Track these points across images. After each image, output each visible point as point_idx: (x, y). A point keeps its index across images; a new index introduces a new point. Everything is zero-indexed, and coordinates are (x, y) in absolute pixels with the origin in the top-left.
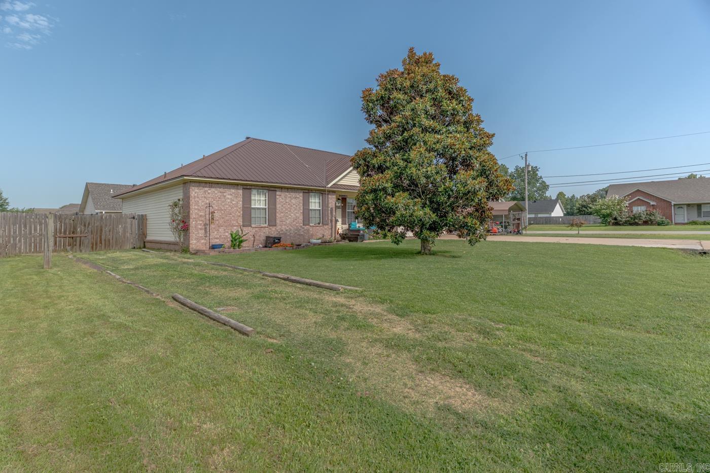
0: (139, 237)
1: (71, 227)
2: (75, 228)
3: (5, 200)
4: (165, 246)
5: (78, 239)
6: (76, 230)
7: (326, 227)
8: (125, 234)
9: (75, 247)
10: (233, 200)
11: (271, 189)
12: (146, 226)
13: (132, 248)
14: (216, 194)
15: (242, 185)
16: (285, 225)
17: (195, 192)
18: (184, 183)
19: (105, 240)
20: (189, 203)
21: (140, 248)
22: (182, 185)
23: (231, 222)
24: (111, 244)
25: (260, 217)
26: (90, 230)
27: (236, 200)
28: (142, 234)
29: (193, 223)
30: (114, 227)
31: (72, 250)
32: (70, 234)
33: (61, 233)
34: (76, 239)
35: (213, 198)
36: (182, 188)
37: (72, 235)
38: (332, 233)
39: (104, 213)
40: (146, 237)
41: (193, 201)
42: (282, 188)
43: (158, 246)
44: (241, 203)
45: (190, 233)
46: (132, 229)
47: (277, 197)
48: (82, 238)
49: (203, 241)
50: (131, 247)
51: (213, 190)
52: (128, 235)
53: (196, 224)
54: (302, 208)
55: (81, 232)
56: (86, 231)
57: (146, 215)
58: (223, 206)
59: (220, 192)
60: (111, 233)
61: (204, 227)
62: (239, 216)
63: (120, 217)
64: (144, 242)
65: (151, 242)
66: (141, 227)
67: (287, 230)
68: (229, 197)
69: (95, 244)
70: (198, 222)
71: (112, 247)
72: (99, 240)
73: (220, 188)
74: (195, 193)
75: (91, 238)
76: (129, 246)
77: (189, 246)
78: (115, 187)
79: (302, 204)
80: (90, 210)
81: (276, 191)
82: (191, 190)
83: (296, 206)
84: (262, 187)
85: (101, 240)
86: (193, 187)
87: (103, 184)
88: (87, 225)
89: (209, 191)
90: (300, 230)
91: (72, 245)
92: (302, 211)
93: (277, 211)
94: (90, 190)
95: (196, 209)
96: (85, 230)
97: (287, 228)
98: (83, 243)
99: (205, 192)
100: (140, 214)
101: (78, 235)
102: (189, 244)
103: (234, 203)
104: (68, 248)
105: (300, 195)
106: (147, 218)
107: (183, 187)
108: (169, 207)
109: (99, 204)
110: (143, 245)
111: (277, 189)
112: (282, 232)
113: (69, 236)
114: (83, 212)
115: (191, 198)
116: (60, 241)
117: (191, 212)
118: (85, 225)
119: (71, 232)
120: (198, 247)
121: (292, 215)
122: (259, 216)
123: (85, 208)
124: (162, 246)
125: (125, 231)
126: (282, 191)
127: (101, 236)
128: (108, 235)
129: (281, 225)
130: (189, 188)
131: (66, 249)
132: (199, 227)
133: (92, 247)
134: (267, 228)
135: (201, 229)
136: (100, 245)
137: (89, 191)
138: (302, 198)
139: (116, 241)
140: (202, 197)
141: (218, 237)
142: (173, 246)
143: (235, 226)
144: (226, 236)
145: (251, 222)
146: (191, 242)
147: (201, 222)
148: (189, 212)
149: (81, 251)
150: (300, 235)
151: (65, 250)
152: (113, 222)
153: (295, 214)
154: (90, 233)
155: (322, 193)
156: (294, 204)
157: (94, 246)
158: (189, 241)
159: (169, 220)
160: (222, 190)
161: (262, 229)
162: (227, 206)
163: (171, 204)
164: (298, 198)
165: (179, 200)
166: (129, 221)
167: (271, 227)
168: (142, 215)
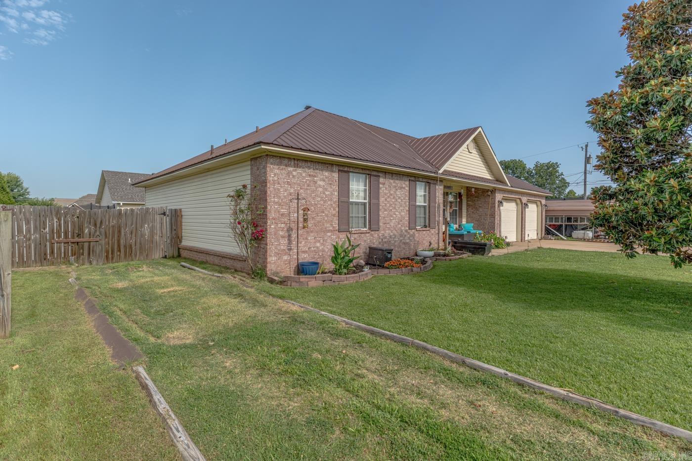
0: (171, 240)
1: (75, 226)
2: (81, 229)
3: (26, 190)
4: (216, 260)
5: (86, 245)
6: (83, 232)
7: (433, 231)
8: (153, 237)
9: (82, 257)
10: (326, 190)
11: (372, 173)
12: (181, 225)
13: (163, 258)
14: (304, 178)
15: (338, 165)
16: (389, 229)
17: (275, 173)
18: (252, 160)
19: (125, 247)
20: (266, 193)
21: (173, 257)
22: (249, 163)
23: (323, 225)
24: (133, 252)
25: (358, 217)
26: (103, 231)
27: (329, 189)
28: (176, 237)
29: (271, 227)
30: (138, 226)
31: (77, 261)
32: (73, 237)
33: (59, 237)
34: (83, 246)
35: (299, 185)
36: (249, 167)
37: (77, 239)
38: (438, 240)
39: (121, 204)
40: (181, 242)
41: (271, 189)
42: (385, 172)
43: (203, 257)
44: (336, 193)
45: (266, 244)
46: (161, 230)
47: (381, 186)
48: (91, 243)
49: (285, 258)
50: (161, 257)
51: (300, 170)
52: (157, 238)
53: (275, 230)
54: (408, 204)
55: (90, 234)
56: (98, 233)
57: (180, 210)
58: (314, 198)
59: (310, 175)
60: (134, 235)
61: (287, 234)
62: (334, 215)
63: (146, 214)
64: (179, 249)
65: (190, 249)
66: (174, 227)
67: (390, 237)
68: (322, 183)
69: (110, 253)
70: (279, 225)
71: (136, 256)
72: (116, 247)
73: (309, 168)
74: (275, 175)
75: (105, 243)
76: (157, 255)
77: (266, 267)
78: (132, 175)
79: (407, 198)
80: (107, 201)
81: (379, 176)
82: (268, 169)
83: (402, 201)
84: (362, 169)
85: (119, 246)
86: (272, 164)
87: (120, 173)
88: (98, 226)
89: (294, 173)
90: (405, 236)
91: (78, 255)
92: (407, 208)
93: (381, 207)
94: (106, 178)
95: (275, 203)
96: (96, 231)
97: (392, 234)
98: (93, 251)
99: (289, 173)
100: (173, 208)
101: (86, 239)
102: (265, 262)
103: (327, 193)
104: (72, 259)
105: (405, 184)
106: (183, 213)
107: (252, 165)
108: (230, 199)
109: (116, 194)
110: (177, 254)
111: (380, 174)
112: (386, 240)
113: (72, 240)
114: (99, 203)
115: (268, 184)
116: (60, 249)
117: (269, 207)
118: (95, 225)
119: (76, 235)
120: (278, 267)
121: (397, 213)
122: (357, 215)
123: (101, 199)
124: (210, 259)
125: (152, 234)
126: (385, 178)
127: (119, 241)
128: (129, 238)
129: (384, 230)
130: (265, 168)
131: (69, 261)
132: (281, 233)
133: (107, 257)
134: (368, 235)
135: (283, 237)
136: (118, 253)
137: (104, 179)
138: (407, 188)
139: (141, 248)
140: (284, 183)
141: (307, 249)
142: (231, 261)
143: (329, 231)
144: (317, 247)
145: (349, 225)
146: (269, 260)
147: (283, 225)
148: (266, 207)
149: (91, 263)
150: (404, 243)
151: (68, 263)
152: (137, 218)
153: (400, 213)
154: (104, 237)
155: (430, 181)
156: (399, 198)
157: (110, 256)
158: (266, 259)
159: (229, 219)
160: (311, 172)
161: (362, 235)
162: (319, 199)
163: (232, 194)
164: (404, 188)
165: (245, 186)
166: (158, 217)
167: (373, 233)
168: (175, 209)
